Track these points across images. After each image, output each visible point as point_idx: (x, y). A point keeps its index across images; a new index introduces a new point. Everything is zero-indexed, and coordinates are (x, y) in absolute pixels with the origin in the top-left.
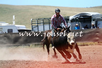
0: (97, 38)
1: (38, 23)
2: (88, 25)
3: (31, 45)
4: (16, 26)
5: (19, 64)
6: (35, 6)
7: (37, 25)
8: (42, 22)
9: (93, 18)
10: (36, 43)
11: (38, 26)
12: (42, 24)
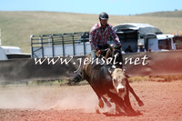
0: (148, 69)
1: (42, 43)
2: (132, 45)
3: (30, 82)
4: (4, 47)
5: (8, 115)
6: (38, 12)
7: (40, 45)
8: (50, 40)
9: (141, 33)
10: (40, 79)
11: (42, 48)
12: (50, 45)
